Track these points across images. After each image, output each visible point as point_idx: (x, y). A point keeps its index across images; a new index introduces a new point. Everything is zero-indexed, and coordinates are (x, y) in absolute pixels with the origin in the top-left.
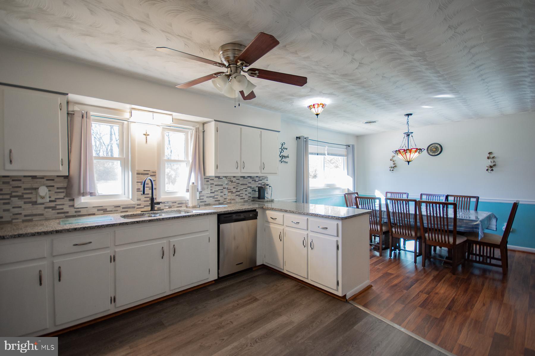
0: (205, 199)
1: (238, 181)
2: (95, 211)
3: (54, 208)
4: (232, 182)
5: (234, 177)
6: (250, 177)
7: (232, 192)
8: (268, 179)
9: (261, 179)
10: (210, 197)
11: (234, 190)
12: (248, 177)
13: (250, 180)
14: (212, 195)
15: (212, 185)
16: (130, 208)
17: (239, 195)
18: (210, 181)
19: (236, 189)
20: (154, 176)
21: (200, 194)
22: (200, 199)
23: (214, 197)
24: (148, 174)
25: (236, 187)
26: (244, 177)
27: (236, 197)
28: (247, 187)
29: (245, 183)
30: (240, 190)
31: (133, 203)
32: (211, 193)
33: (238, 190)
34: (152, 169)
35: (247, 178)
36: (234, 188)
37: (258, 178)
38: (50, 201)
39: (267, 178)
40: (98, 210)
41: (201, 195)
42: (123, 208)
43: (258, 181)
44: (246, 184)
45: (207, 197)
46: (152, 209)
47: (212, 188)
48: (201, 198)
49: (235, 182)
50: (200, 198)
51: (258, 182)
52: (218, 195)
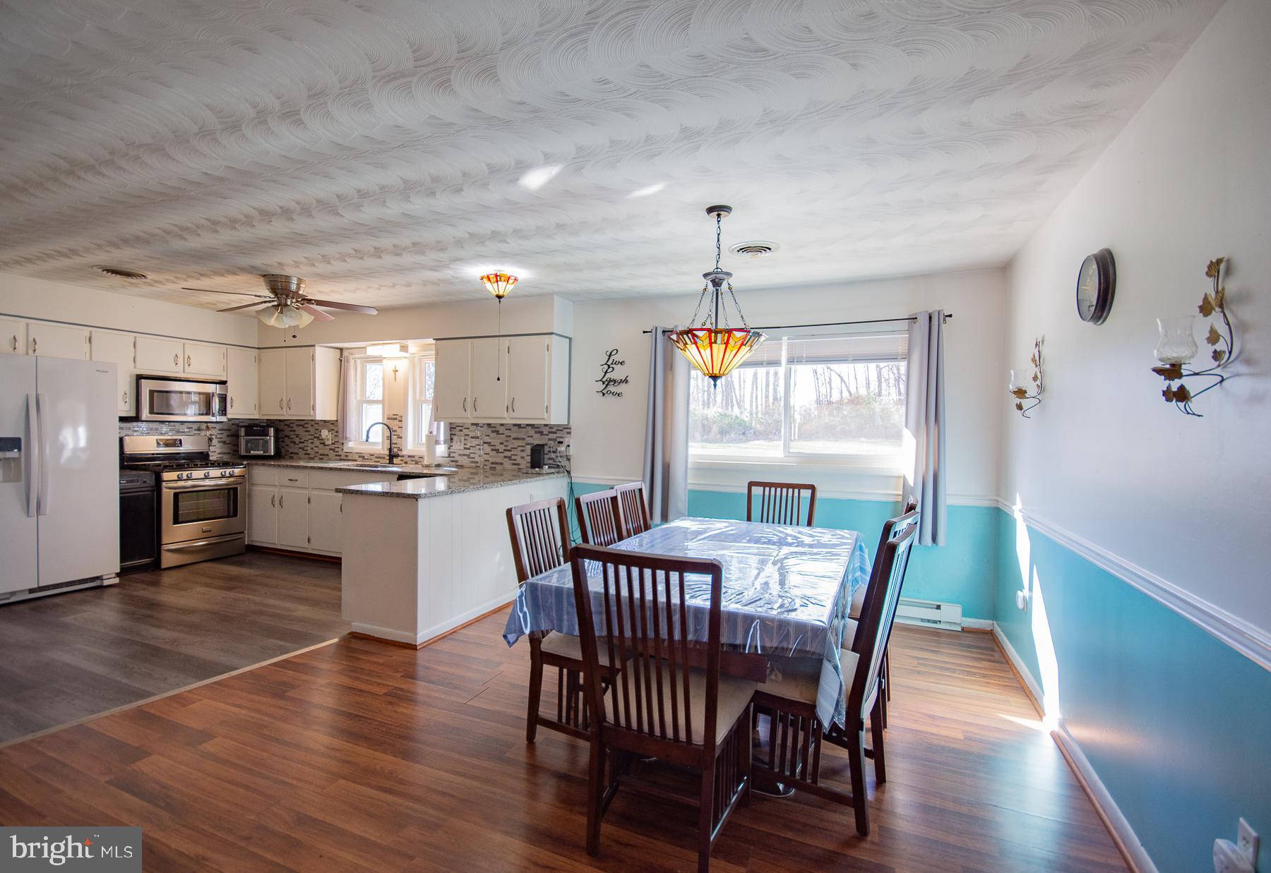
0: (457, 458)
1: (507, 433)
2: (356, 457)
3: (333, 450)
4: (497, 432)
5: (502, 425)
6: (532, 426)
7: (497, 451)
8: (572, 431)
9: (554, 430)
10: (464, 455)
11: (501, 448)
12: (528, 425)
13: (532, 432)
14: (467, 452)
15: (467, 437)
16: (381, 458)
17: (510, 458)
18: (464, 430)
19: (505, 446)
20: (401, 421)
21: (449, 448)
22: (449, 457)
23: (469, 455)
24: (396, 419)
25: (505, 444)
26: (519, 426)
27: (505, 459)
28: (524, 445)
29: (520, 436)
30: (512, 448)
31: (383, 453)
32: (465, 448)
33: (509, 448)
34: (400, 414)
35: (525, 428)
36: (502, 443)
37: (548, 428)
38: (333, 444)
39: (570, 428)
40: (359, 457)
41: (451, 451)
42: (377, 457)
43: (547, 433)
44: (524, 439)
45: (460, 455)
46: (391, 462)
47: (466, 442)
48: (452, 455)
49: (503, 434)
50: (449, 455)
51: (546, 437)
52: (475, 453)
